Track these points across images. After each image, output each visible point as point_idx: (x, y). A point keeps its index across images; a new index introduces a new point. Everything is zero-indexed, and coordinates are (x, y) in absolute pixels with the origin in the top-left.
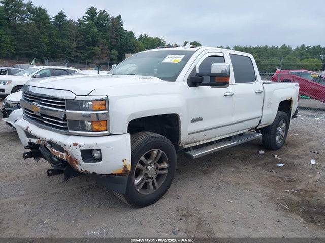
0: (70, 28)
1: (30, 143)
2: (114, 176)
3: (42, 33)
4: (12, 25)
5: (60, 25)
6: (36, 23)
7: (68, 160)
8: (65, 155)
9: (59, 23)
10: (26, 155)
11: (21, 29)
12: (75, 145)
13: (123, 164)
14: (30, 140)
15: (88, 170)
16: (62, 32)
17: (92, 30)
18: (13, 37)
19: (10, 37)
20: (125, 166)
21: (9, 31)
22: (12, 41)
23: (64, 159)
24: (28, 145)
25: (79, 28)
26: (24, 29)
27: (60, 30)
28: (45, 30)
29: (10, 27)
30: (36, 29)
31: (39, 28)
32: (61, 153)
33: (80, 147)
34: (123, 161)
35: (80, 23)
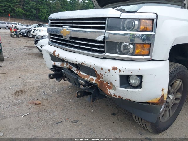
0: (77, 5)
1: (54, 66)
2: (148, 104)
3: (63, 8)
4: (48, 3)
5: (73, 3)
6: (60, 2)
7: (98, 84)
8: (95, 78)
9: (72, 2)
10: (51, 76)
11: (52, 6)
12: (115, 69)
13: (161, 93)
14: (54, 63)
15: (122, 97)
16: (74, 7)
17: (90, 6)
18: (48, 10)
19: (46, 10)
20: (163, 96)
21: (46, 6)
22: (47, 12)
23: (94, 82)
24: (52, 67)
25: (83, 5)
26: (54, 5)
27: (73, 6)
28: (64, 6)
29: (47, 4)
30: (60, 6)
31: (61, 5)
32: (91, 77)
33: (120, 71)
34: (162, 90)
35: (83, 2)
